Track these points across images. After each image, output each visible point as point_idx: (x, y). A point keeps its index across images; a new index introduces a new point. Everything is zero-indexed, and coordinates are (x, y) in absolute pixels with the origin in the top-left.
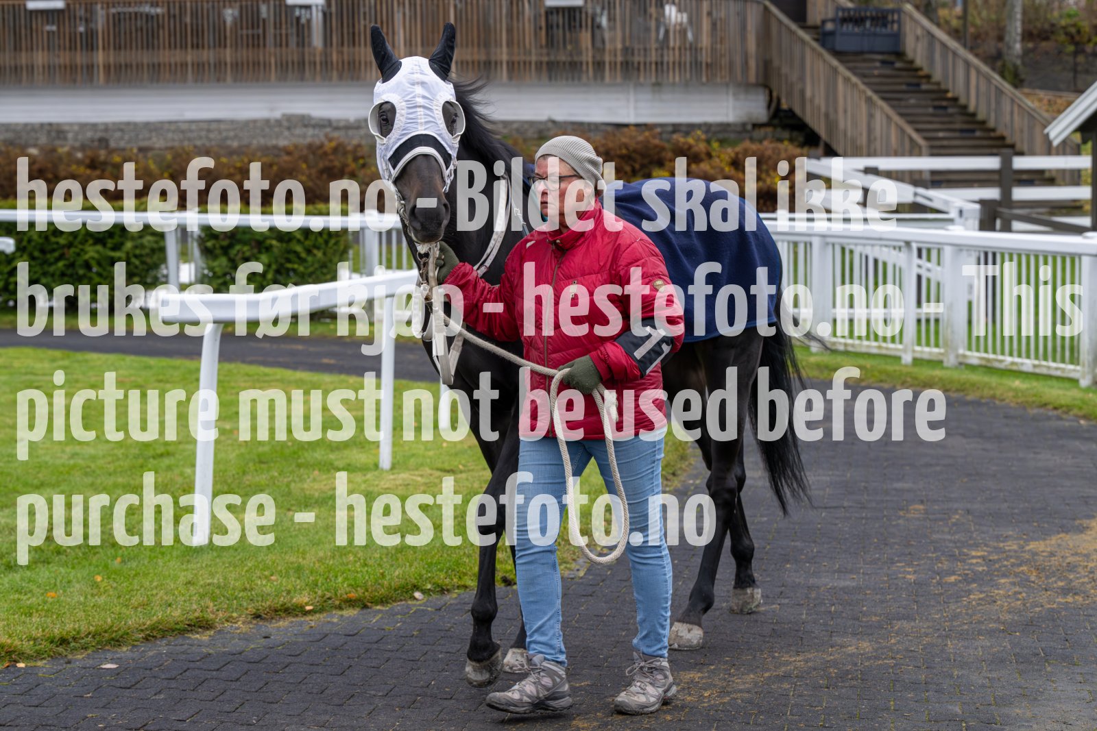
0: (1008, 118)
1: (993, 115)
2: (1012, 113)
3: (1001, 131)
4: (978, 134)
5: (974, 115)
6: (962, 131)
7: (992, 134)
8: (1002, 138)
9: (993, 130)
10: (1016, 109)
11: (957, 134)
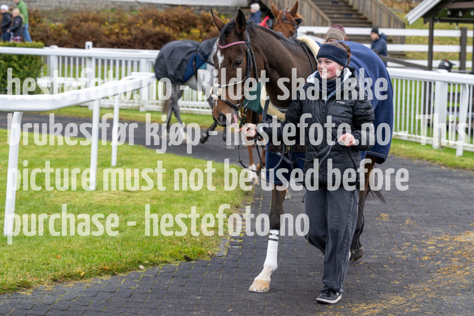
0: (369, 9)
1: (361, 8)
2: (371, 6)
3: (365, 15)
4: (354, 16)
5: (351, 6)
6: (346, 14)
7: (361, 17)
8: (366, 19)
9: (361, 15)
10: (373, 4)
11: (344, 16)
